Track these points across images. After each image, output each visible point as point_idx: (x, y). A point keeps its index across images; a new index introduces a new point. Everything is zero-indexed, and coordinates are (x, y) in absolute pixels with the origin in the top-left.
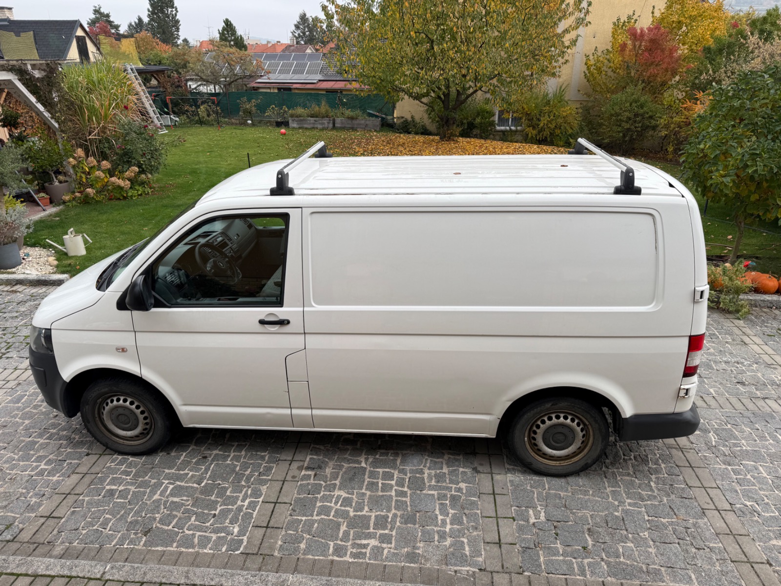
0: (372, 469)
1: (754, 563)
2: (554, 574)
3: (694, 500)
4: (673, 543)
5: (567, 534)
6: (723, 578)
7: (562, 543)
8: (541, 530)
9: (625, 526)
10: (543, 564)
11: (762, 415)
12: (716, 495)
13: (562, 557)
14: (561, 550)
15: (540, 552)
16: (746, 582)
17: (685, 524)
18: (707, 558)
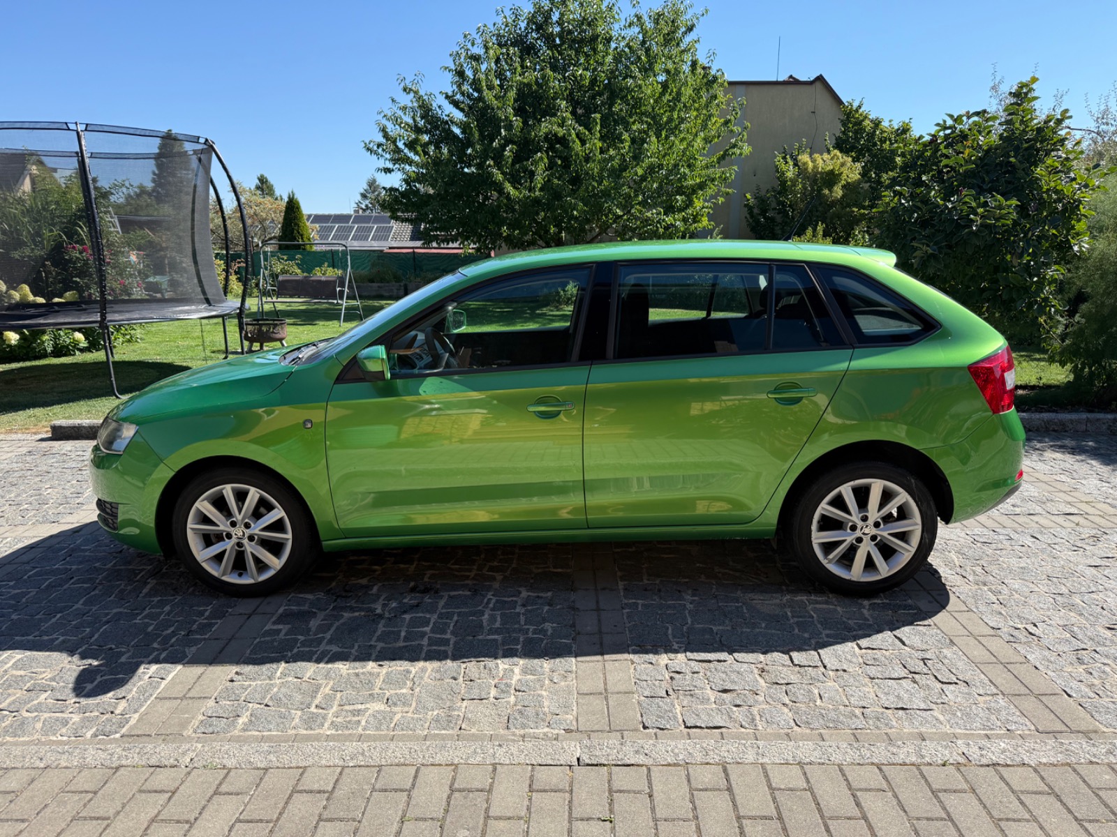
0: (393, 616)
1: (1042, 695)
2: (701, 727)
3: (933, 627)
4: (905, 678)
5: (724, 676)
6: (993, 717)
7: (713, 688)
8: (678, 673)
9: (822, 661)
10: (679, 716)
11: (1027, 531)
12: (969, 619)
13: (714, 706)
14: (712, 696)
15: (676, 701)
16: (1032, 719)
17: (921, 655)
18: (963, 693)
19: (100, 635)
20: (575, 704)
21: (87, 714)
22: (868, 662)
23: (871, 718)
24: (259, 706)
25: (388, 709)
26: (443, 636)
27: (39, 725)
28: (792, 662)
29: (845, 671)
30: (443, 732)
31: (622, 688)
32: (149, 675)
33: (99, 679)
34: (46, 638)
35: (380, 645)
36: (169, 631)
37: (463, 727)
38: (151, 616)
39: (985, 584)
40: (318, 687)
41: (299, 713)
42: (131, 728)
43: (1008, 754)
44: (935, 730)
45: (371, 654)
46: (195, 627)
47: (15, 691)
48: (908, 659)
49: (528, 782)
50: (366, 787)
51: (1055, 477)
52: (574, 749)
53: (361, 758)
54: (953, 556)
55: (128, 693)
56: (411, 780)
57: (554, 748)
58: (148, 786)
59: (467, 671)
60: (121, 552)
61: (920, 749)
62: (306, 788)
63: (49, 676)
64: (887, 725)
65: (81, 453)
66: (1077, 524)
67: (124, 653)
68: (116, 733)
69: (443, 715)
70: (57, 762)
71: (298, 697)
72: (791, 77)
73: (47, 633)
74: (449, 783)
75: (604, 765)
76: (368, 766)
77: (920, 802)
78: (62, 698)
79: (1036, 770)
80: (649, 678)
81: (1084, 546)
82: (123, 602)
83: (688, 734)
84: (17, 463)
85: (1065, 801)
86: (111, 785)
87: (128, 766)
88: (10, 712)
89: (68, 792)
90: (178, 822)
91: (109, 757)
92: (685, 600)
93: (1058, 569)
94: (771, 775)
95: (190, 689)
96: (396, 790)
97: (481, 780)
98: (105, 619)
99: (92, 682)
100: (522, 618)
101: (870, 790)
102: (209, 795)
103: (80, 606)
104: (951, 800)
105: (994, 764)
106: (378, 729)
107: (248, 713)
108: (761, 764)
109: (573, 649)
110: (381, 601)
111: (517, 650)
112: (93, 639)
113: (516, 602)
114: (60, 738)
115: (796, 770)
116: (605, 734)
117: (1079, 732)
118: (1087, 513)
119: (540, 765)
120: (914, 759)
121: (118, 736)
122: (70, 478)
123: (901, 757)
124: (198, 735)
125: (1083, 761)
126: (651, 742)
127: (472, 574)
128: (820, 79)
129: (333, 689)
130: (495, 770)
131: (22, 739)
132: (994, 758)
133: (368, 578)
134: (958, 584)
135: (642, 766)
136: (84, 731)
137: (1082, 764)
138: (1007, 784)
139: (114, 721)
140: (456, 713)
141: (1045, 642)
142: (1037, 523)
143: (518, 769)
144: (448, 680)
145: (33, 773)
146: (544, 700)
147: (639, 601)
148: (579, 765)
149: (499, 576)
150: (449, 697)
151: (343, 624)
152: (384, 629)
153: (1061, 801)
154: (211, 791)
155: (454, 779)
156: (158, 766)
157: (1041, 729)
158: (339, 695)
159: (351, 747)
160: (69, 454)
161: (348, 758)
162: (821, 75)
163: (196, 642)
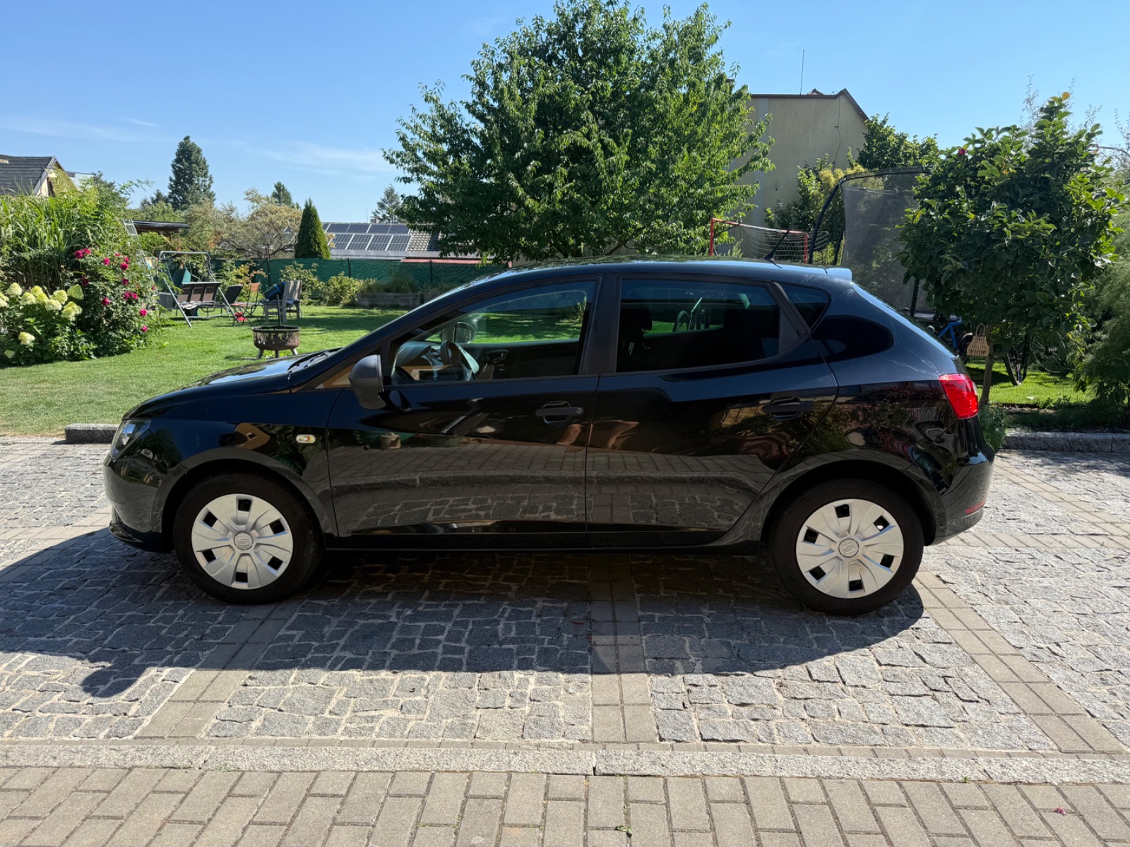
0: (407, 624)
1: (1065, 715)
2: (717, 740)
3: (954, 644)
4: (925, 695)
5: (741, 689)
6: (1014, 736)
7: (731, 701)
8: (695, 685)
9: (841, 677)
10: (696, 729)
11: (1050, 551)
12: (991, 638)
13: (731, 719)
14: (730, 709)
15: (693, 714)
16: (1054, 739)
17: (942, 672)
18: (984, 711)
19: (113, 638)
20: (590, 714)
21: (100, 716)
22: (888, 679)
23: (890, 735)
24: (272, 710)
25: (402, 716)
26: (458, 645)
27: (52, 726)
28: (810, 675)
29: (864, 687)
30: (457, 740)
31: (638, 700)
32: (163, 678)
33: (112, 681)
34: (59, 639)
35: (394, 652)
36: (182, 635)
37: (478, 735)
38: (165, 620)
39: (1007, 604)
40: (332, 693)
41: (313, 718)
42: (144, 730)
43: (1030, 772)
44: (955, 748)
45: (385, 661)
46: (208, 631)
47: (29, 691)
48: (929, 677)
49: (543, 791)
50: (380, 792)
51: (1079, 497)
52: (590, 759)
53: (375, 763)
54: (975, 575)
55: (142, 695)
56: (426, 786)
57: (570, 757)
58: (160, 787)
59: (481, 680)
60: (134, 555)
61: (941, 766)
62: (321, 792)
63: (63, 677)
64: (906, 742)
65: (93, 457)
66: (1102, 545)
67: (136, 656)
68: (129, 734)
69: (457, 723)
70: (70, 762)
71: (312, 703)
72: (815, 91)
73: (60, 634)
74: (464, 789)
75: (621, 775)
76: (382, 772)
77: (941, 819)
78: (75, 699)
79: (1058, 789)
80: (665, 691)
81: (1109, 567)
82: (136, 605)
83: (705, 747)
84: (31, 465)
85: (1088, 820)
86: (124, 785)
87: (142, 767)
88: (23, 711)
89: (81, 791)
90: (192, 823)
91: (122, 757)
92: (702, 613)
93: (1082, 590)
94: (789, 789)
95: (203, 693)
96: (410, 796)
97: (498, 788)
98: (118, 622)
99: (105, 684)
100: (538, 630)
101: (890, 805)
102: (222, 797)
103: (94, 609)
104: (972, 817)
105: (1015, 782)
106: (391, 736)
107: (262, 717)
108: (780, 778)
109: (589, 660)
110: (396, 609)
111: (532, 659)
112: (106, 642)
113: (531, 612)
114: (73, 738)
115: (815, 784)
116: (622, 745)
117: (1103, 752)
118: (1112, 534)
119: (556, 774)
120: (934, 775)
121: (130, 737)
122: (84, 481)
123: (922, 773)
124: (211, 738)
125: (1106, 780)
126: (668, 753)
127: (487, 584)
128: (844, 93)
129: (346, 696)
130: (510, 778)
131: (35, 739)
132: (1016, 776)
133: (382, 586)
134: (980, 602)
135: (659, 776)
136: (97, 732)
137: (1105, 783)
138: (1029, 802)
139: (127, 722)
140: (470, 721)
141: (1069, 662)
142: (1060, 542)
143: (534, 777)
144: (463, 689)
145: (47, 771)
146: (559, 710)
147: (656, 614)
148: (595, 775)
149: (514, 586)
150: (464, 705)
151: (357, 631)
152: (398, 636)
153: (1084, 820)
154: (225, 793)
155: (468, 786)
156: (172, 768)
157: (1063, 749)
158: (352, 700)
159: (366, 752)
160: (83, 457)
161: (362, 763)
162: (845, 90)
163: (209, 646)
